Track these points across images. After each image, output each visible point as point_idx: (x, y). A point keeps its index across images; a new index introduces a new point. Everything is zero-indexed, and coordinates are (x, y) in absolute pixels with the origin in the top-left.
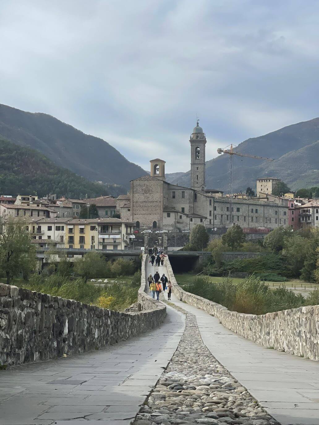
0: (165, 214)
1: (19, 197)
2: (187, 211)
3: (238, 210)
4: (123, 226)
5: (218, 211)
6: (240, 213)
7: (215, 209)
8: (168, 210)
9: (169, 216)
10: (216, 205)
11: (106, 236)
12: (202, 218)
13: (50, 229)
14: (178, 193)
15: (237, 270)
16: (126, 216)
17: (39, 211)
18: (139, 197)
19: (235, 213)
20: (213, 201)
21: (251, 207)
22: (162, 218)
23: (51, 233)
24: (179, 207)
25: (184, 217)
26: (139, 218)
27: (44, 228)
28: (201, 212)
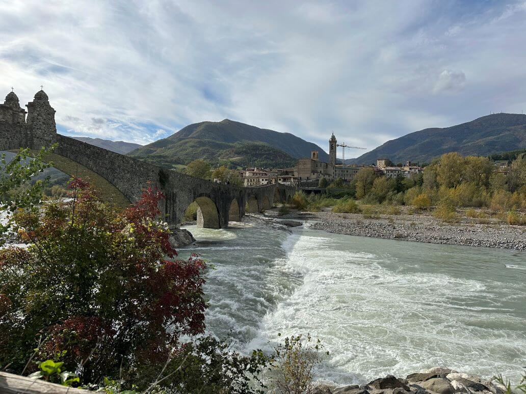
0: (312, 174)
1: (256, 168)
2: (322, 172)
3: (347, 171)
4: (292, 179)
5: (337, 172)
6: (349, 173)
7: (336, 171)
8: (313, 172)
9: (314, 174)
10: (337, 169)
11: (285, 183)
12: (329, 175)
13: (263, 180)
14: (319, 165)
15: (335, 196)
16: (296, 175)
17: (263, 174)
18: (301, 167)
19: (346, 173)
20: (335, 168)
21: (353, 171)
22: (311, 175)
23: (263, 182)
24: (319, 171)
25: (321, 175)
26: (301, 175)
27: (261, 180)
28: (329, 173)
